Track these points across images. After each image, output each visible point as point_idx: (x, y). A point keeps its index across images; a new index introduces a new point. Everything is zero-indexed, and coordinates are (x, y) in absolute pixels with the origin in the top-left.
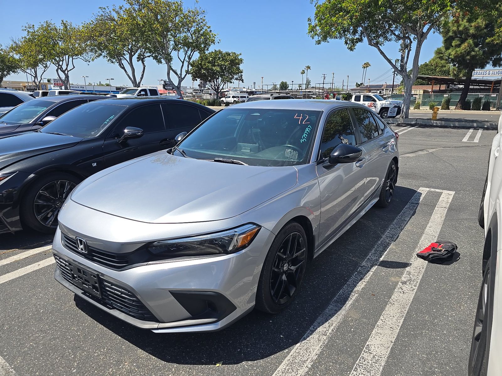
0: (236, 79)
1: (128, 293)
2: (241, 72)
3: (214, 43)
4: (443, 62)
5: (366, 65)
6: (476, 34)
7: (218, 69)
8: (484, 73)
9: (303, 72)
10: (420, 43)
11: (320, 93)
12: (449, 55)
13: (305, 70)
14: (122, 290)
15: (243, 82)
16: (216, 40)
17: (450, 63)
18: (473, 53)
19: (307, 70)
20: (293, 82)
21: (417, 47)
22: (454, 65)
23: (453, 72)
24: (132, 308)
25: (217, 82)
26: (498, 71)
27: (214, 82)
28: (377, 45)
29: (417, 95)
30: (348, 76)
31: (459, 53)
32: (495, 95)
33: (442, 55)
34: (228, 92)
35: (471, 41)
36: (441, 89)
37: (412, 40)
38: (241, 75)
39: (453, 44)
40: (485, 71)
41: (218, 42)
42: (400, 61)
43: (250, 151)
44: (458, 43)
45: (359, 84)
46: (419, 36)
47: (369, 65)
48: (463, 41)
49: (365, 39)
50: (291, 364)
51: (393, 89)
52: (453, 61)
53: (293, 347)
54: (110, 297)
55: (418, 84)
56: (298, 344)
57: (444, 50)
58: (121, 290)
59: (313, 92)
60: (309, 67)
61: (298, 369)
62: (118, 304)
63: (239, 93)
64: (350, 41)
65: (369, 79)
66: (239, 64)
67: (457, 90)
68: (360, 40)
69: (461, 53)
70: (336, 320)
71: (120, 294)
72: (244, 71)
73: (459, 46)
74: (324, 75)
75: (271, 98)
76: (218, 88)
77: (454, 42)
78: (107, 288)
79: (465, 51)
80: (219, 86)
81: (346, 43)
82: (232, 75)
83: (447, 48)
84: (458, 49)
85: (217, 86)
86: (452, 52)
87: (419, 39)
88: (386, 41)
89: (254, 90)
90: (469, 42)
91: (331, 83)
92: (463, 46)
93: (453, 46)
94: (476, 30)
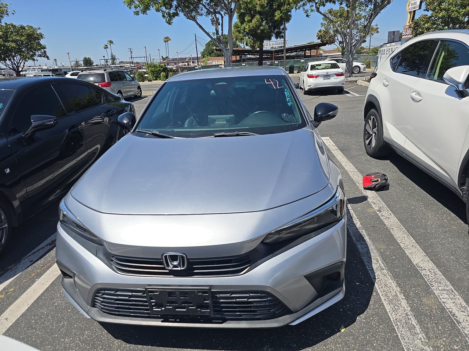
0: (39, 56)
1: (261, 294)
2: (44, 48)
3: (8, 14)
4: (241, 35)
5: (167, 40)
6: (262, 12)
7: (13, 45)
8: (266, 44)
9: (106, 47)
10: (231, 18)
11: (132, 68)
12: (245, 29)
13: (107, 45)
14: (251, 295)
15: (48, 59)
16: (10, 11)
17: (246, 36)
18: (262, 28)
19: (110, 44)
20: (104, 57)
21: (229, 22)
22: (249, 38)
23: (250, 44)
24: (258, 310)
25: (14, 60)
26: (275, 42)
27: (10, 60)
28: (194, 19)
29: (222, 65)
30: (159, 50)
31: (251, 26)
32: (277, 62)
33: (239, 29)
34: (26, 71)
35: (258, 16)
36: (237, 59)
37: (223, 15)
38: (45, 52)
39: (246, 20)
40: (267, 43)
41: (13, 13)
42: (215, 34)
43: (227, 122)
44: (250, 18)
45: (164, 58)
46: (229, 12)
47: (169, 39)
48: (253, 17)
49: (181, 14)
50: (390, 302)
51: (198, 61)
52: (248, 34)
53: (375, 288)
54: (223, 310)
55: (216, 56)
56: (376, 284)
57: (240, 24)
58: (248, 295)
59: (125, 67)
60: (111, 42)
61: (400, 303)
62: (237, 313)
63: (40, 71)
64: (167, 14)
65: (177, 52)
66: (39, 39)
67: (249, 60)
68: (176, 14)
69: (253, 27)
70: (374, 254)
71: (246, 300)
72: (47, 47)
73: (250, 21)
74: (130, 49)
75: (105, 73)
76: (18, 67)
77: (246, 17)
78: (221, 300)
79: (256, 26)
80: (18, 64)
81: (164, 16)
82: (33, 52)
83: (242, 23)
84: (250, 24)
85: (16, 65)
86: (246, 26)
87: (230, 14)
88: (198, 15)
89: (56, 67)
90: (258, 17)
91: (145, 57)
92: (253, 21)
93: (245, 21)
94: (261, 8)
